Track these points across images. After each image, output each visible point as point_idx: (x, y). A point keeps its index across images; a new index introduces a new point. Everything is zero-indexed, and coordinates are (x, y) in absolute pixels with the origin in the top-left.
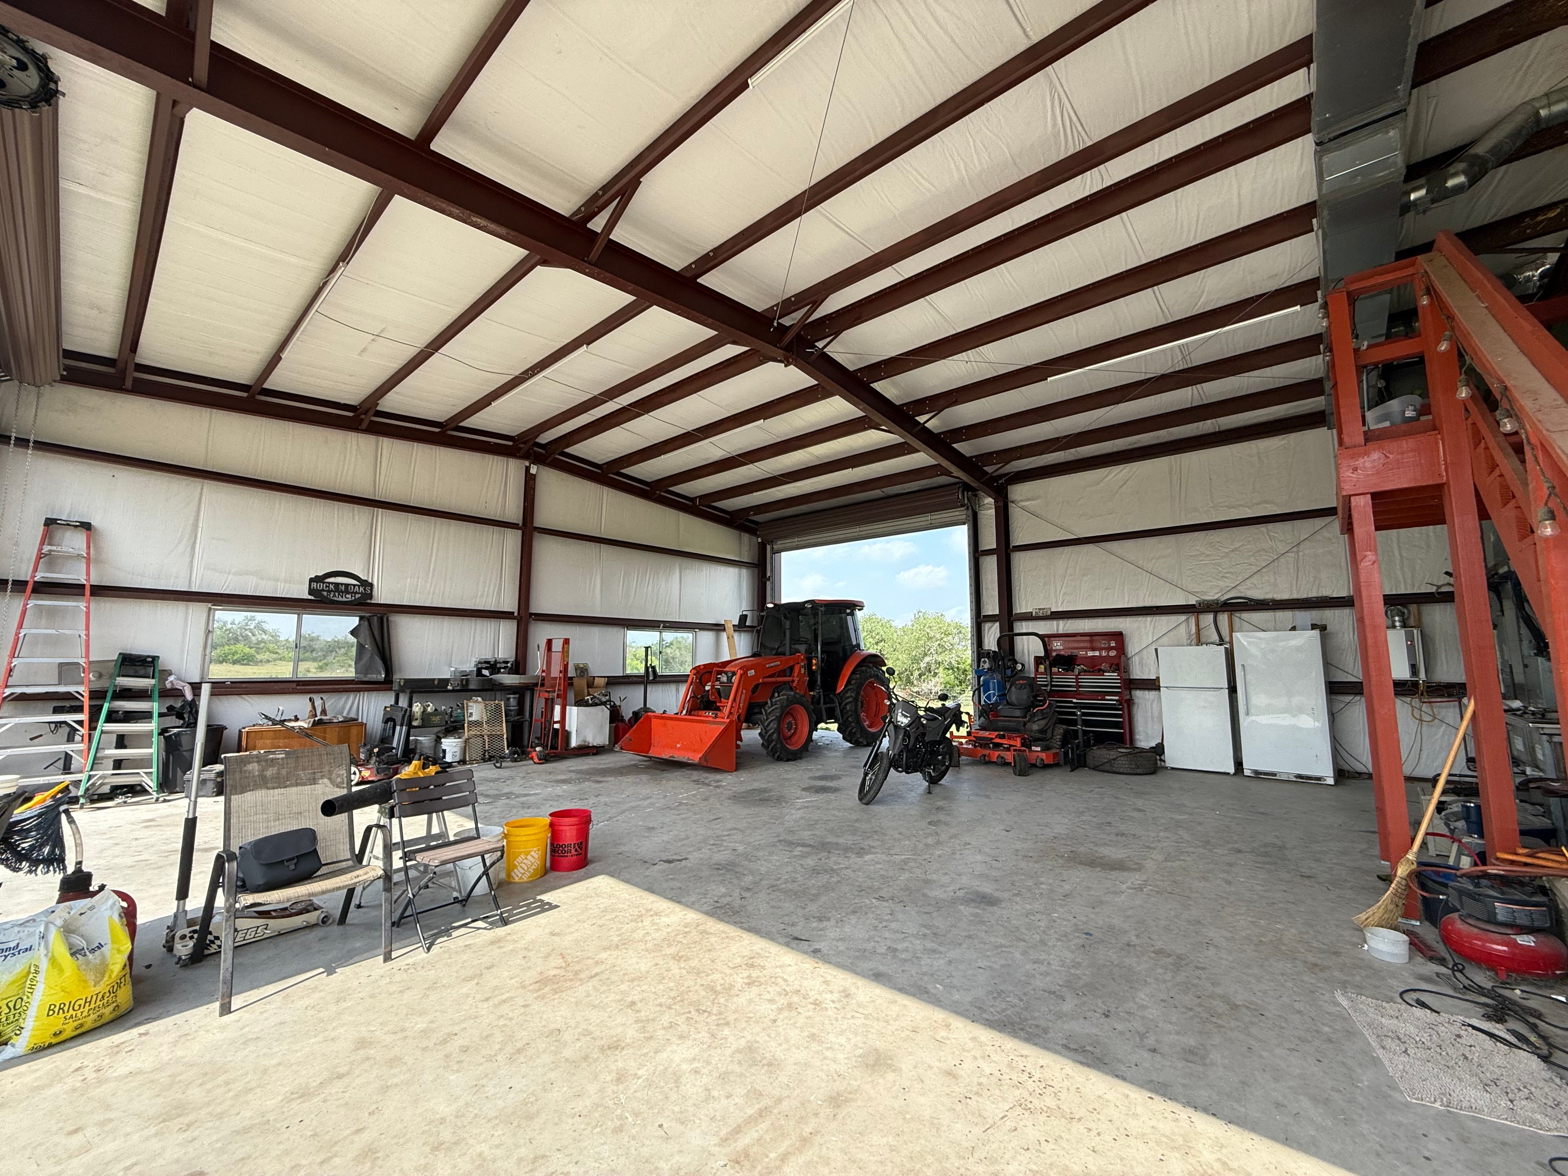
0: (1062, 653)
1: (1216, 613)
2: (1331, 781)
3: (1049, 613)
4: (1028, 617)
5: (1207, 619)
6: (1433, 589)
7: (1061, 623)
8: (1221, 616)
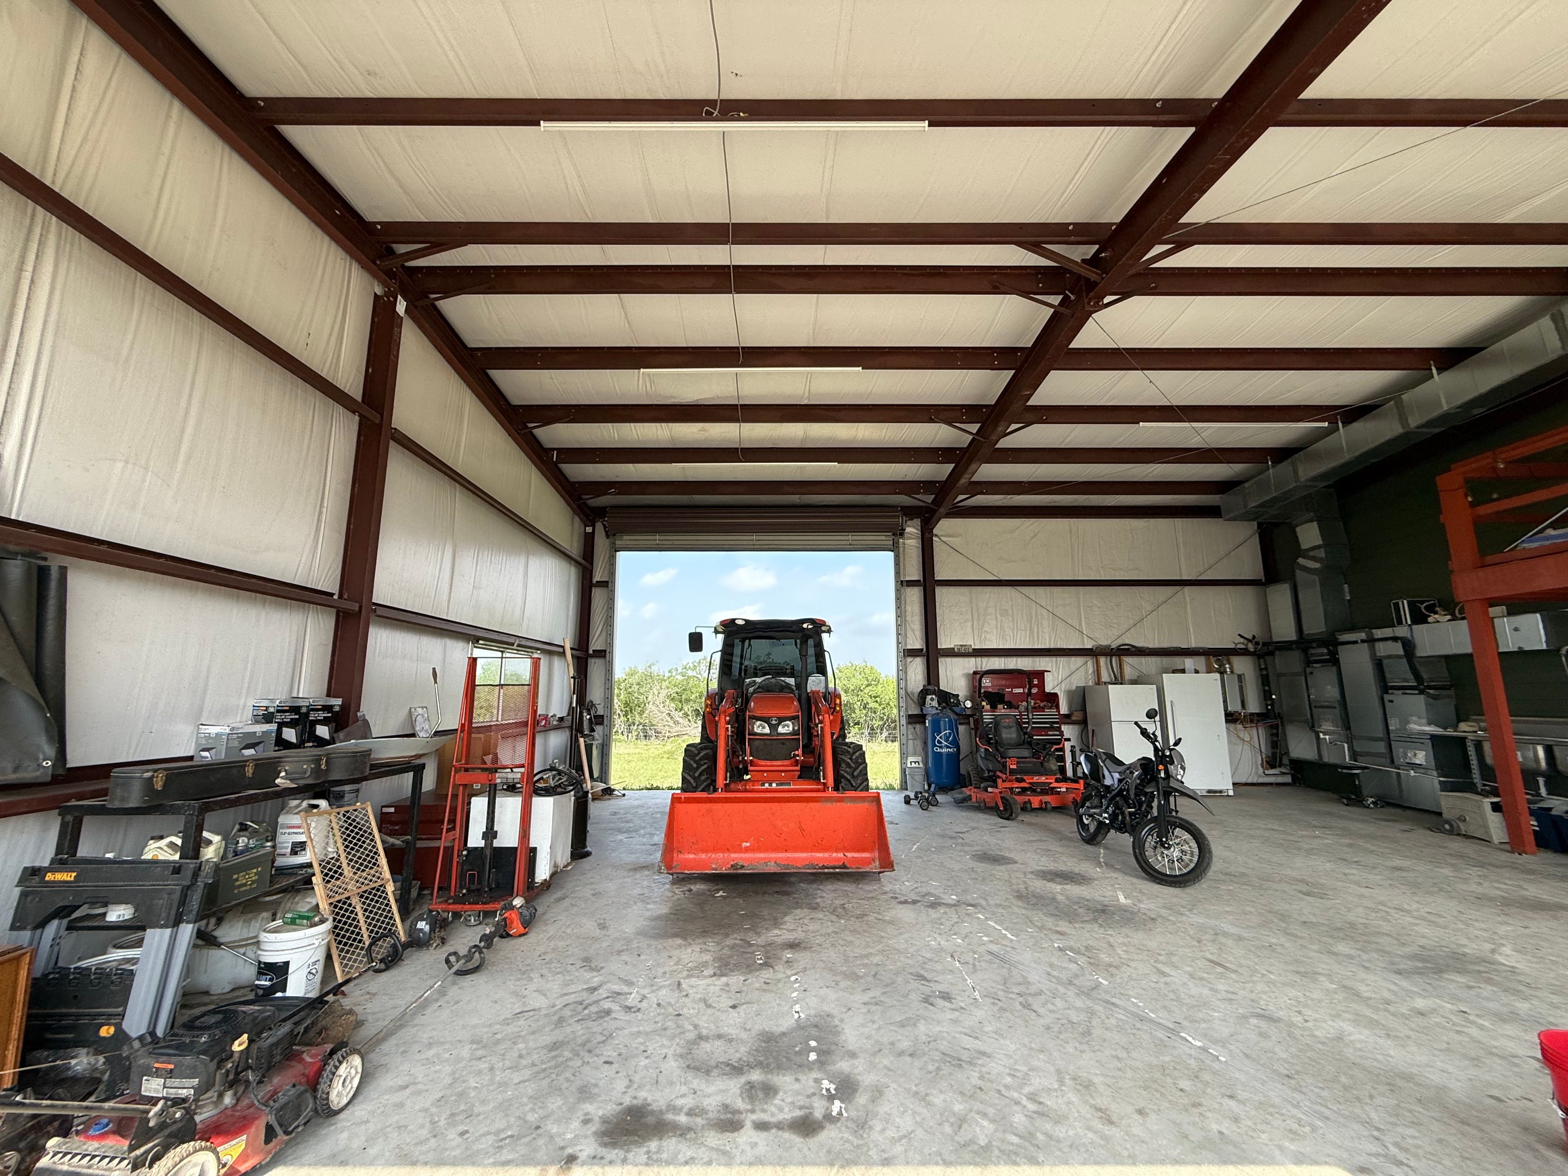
0: (990, 690)
1: (1111, 656)
2: (1231, 793)
3: (971, 650)
4: (951, 653)
5: (1102, 660)
6: (1233, 646)
7: (985, 660)
8: (1114, 660)
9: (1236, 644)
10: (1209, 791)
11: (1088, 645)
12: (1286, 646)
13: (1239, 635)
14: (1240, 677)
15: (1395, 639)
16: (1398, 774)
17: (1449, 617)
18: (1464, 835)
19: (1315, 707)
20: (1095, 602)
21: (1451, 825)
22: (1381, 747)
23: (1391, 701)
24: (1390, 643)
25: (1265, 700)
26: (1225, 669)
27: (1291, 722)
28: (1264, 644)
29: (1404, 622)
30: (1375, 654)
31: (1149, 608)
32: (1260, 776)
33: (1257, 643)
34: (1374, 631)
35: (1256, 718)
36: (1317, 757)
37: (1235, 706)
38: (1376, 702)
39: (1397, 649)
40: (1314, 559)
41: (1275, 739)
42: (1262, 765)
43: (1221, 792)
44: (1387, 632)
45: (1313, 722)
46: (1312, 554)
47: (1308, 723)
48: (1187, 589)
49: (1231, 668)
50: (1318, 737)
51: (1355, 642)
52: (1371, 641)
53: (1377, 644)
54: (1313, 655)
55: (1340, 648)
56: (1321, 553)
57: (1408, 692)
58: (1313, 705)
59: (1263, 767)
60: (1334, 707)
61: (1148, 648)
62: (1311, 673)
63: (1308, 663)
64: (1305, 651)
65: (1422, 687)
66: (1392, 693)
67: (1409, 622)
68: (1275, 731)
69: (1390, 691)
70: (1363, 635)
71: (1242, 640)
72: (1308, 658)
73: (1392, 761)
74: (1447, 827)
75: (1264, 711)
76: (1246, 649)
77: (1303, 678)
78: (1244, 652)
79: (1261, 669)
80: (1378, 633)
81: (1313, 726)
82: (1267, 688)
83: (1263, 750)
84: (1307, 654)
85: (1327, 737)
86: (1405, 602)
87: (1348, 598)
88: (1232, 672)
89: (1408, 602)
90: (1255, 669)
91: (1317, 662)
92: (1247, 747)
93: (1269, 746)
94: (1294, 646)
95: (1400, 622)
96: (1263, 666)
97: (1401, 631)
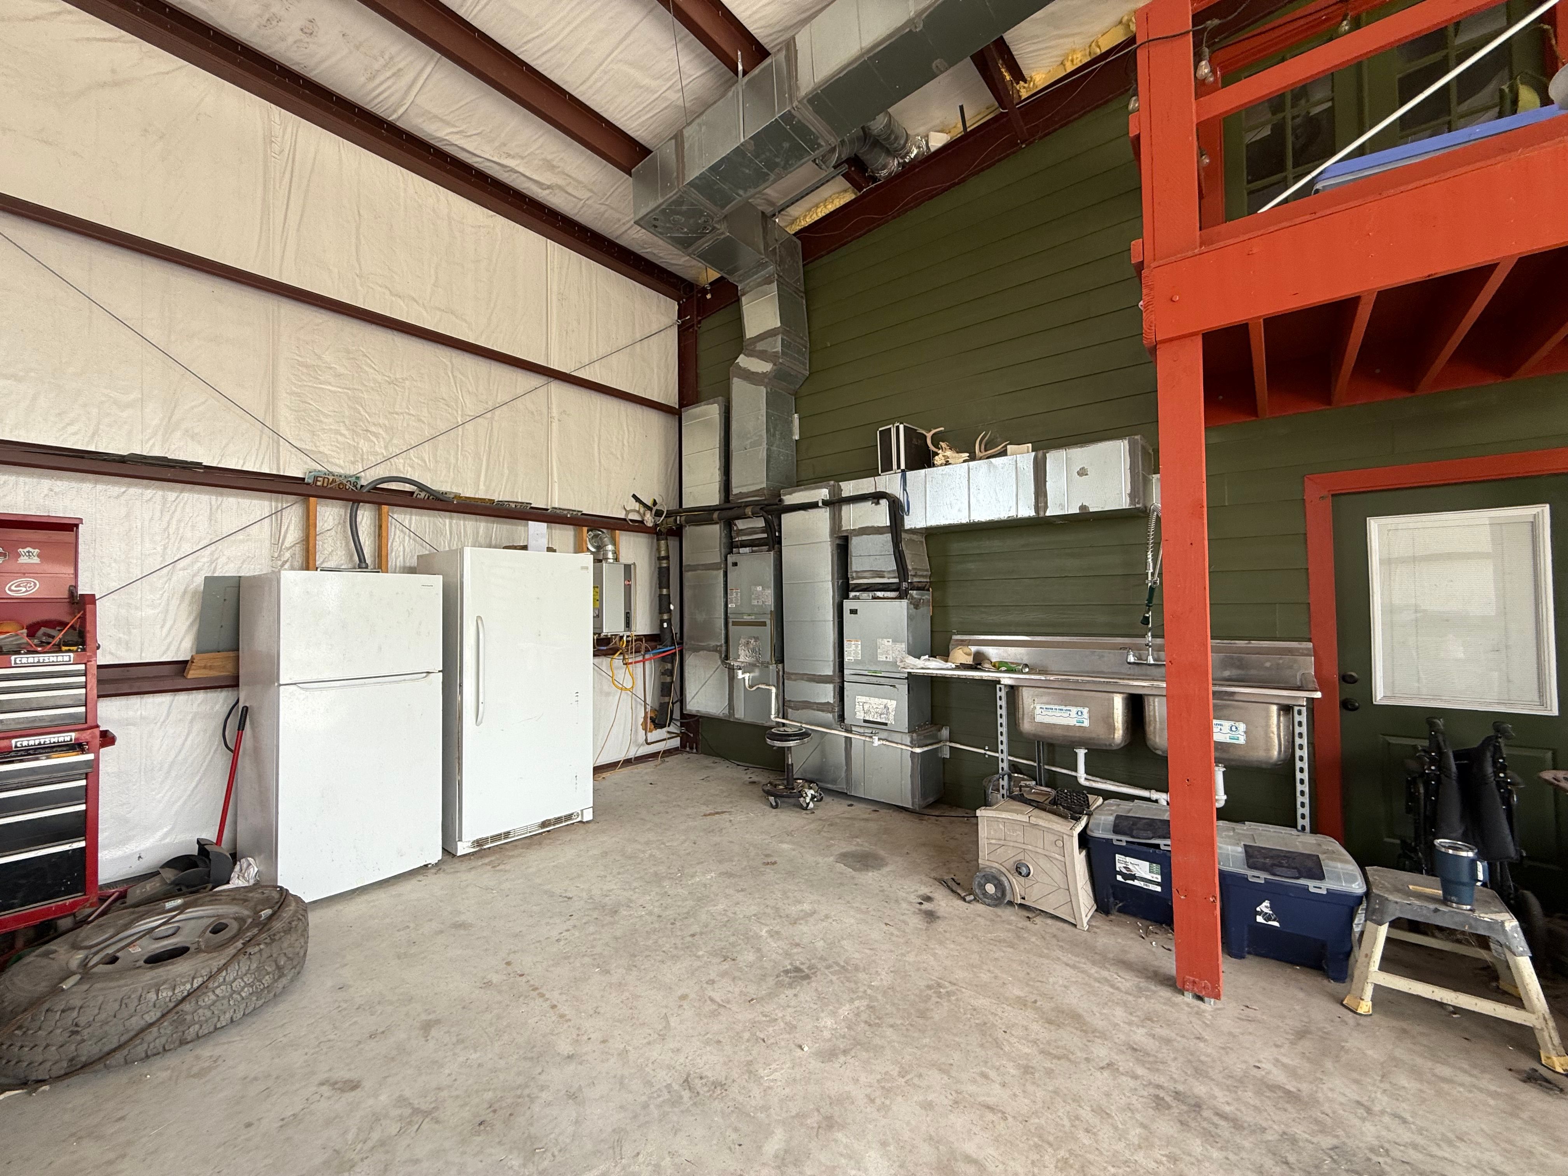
1: (356, 503)
5: (328, 510)
8: (365, 516)
9: (628, 512)
10: (544, 824)
11: (294, 470)
12: (703, 515)
13: (634, 496)
14: (628, 568)
15: (876, 497)
16: (848, 740)
17: (965, 455)
18: (1021, 906)
19: (734, 624)
20: (328, 357)
21: (999, 885)
22: (827, 694)
23: (854, 612)
24: (868, 505)
25: (661, 612)
26: (605, 554)
27: (696, 650)
28: (670, 514)
29: (895, 466)
30: (840, 526)
31: (472, 408)
32: (640, 746)
33: (659, 513)
34: (843, 485)
35: (644, 645)
36: (726, 711)
37: (613, 626)
38: (829, 614)
39: (880, 515)
40: (763, 356)
41: (668, 679)
42: (645, 725)
43: (569, 817)
44: (866, 485)
45: (727, 651)
46: (760, 346)
47: (720, 652)
48: (556, 388)
49: (616, 553)
50: (732, 678)
51: (814, 505)
52: (836, 503)
53: (845, 509)
54: (740, 532)
55: (785, 517)
56: (776, 345)
57: (879, 594)
58: (730, 621)
59: (645, 729)
60: (764, 624)
61: (457, 496)
62: (735, 564)
63: (731, 546)
64: (729, 524)
65: (905, 585)
66: (856, 598)
67: (903, 466)
68: (669, 666)
69: (852, 594)
70: (823, 493)
71: (637, 506)
72: (731, 538)
73: (842, 717)
74: (990, 888)
75: (656, 632)
76: (642, 522)
77: (721, 572)
78: (637, 527)
79: (660, 559)
80: (849, 488)
81: (727, 657)
82: (665, 591)
83: (649, 701)
84: (730, 530)
85: (747, 676)
86: (901, 427)
87: (797, 437)
88: (616, 559)
89: (905, 427)
90: (650, 558)
91: (744, 545)
92: (626, 697)
93: (658, 692)
94: (716, 515)
95: (887, 467)
96: (663, 554)
97: (889, 483)
